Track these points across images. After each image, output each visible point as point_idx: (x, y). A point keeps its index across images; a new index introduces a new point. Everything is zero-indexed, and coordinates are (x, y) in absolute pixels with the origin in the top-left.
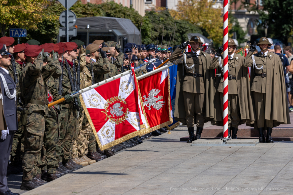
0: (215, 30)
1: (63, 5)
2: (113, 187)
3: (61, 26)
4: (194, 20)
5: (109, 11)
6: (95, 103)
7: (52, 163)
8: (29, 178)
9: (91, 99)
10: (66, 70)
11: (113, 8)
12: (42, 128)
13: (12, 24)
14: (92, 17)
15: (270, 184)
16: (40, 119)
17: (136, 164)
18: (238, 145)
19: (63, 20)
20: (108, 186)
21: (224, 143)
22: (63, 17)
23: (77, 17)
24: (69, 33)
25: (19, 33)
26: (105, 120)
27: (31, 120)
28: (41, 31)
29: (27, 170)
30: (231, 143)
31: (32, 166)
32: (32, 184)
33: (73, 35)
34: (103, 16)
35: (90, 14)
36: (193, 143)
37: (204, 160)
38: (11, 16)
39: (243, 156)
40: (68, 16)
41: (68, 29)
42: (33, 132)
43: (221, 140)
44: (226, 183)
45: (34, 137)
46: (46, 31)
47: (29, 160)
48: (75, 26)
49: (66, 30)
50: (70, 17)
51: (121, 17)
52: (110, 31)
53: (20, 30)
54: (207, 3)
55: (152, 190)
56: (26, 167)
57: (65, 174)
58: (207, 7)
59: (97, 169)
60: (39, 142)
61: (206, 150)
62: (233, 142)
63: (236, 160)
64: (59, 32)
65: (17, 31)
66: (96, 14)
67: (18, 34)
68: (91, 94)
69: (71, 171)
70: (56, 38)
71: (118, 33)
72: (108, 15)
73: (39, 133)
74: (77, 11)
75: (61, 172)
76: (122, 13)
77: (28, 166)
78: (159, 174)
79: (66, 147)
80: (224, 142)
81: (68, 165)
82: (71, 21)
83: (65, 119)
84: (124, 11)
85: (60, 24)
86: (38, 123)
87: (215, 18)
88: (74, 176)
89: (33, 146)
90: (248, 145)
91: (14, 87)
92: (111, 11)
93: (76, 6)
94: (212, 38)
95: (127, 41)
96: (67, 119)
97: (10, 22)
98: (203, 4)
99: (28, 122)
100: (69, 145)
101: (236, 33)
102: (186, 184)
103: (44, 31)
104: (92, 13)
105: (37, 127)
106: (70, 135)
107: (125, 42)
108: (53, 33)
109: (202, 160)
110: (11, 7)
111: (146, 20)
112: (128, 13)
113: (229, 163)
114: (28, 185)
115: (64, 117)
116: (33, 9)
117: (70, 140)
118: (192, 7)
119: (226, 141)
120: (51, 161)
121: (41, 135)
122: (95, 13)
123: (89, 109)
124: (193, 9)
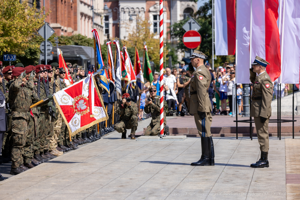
0: (155, 55)
1: (43, 37)
2: (77, 172)
3: (41, 52)
4: (140, 48)
5: (77, 41)
6: (66, 101)
7: (28, 154)
8: (16, 166)
9: (62, 98)
10: (43, 85)
11: (80, 39)
12: (23, 129)
13: (5, 51)
14: (64, 45)
15: (194, 170)
16: (21, 122)
17: (95, 155)
18: (171, 140)
19: (43, 48)
20: (73, 172)
21: (161, 139)
22: (43, 45)
23: (53, 45)
24: (47, 58)
25: (11, 58)
26: (74, 113)
27: (15, 123)
28: (27, 56)
29: (14, 160)
30: (166, 139)
31: (18, 157)
32: (18, 170)
33: (50, 59)
34: (72, 45)
35: (63, 44)
36: (138, 139)
37: (145, 152)
38: (5, 45)
39: (174, 148)
40: (46, 45)
41: (46, 55)
42: (16, 132)
43: (159, 136)
44: (161, 169)
45: (17, 136)
46: (31, 56)
47: (15, 153)
48: (52, 53)
49: (45, 55)
50: (48, 45)
51: (86, 45)
52: (78, 56)
53: (11, 56)
54: (150, 35)
55: (106, 174)
56: (13, 158)
57: (42, 162)
58: (149, 38)
59: (66, 159)
60: (22, 139)
61: (147, 144)
62: (167, 138)
63: (169, 152)
64: (40, 57)
65: (9, 56)
66: (68, 44)
67: (9, 58)
68: (62, 95)
69: (46, 160)
70: (38, 61)
71: (84, 57)
72: (76, 44)
73: (21, 132)
74: (53, 41)
75: (39, 161)
76: (87, 42)
77: (15, 157)
78: (112, 162)
79: (41, 143)
80: (161, 137)
81: (43, 156)
82: (49, 48)
83: (42, 121)
84: (88, 41)
85: (40, 50)
86: (20, 125)
87: (155, 46)
88: (49, 164)
89: (17, 142)
90: (178, 140)
91: (3, 99)
92: (78, 41)
93: (52, 37)
94: (154, 61)
95: (90, 63)
96: (44, 122)
97: (4, 50)
98: (147, 35)
99: (12, 125)
100: (43, 141)
101: (171, 57)
102: (131, 170)
103: (29, 56)
104: (64, 43)
105: (19, 128)
106: (45, 134)
107: (89, 64)
108: (35, 58)
109: (144, 151)
110: (4, 38)
111: (105, 48)
112: (91, 43)
113: (164, 153)
114: (15, 171)
115: (41, 120)
116: (21, 40)
117: (45, 137)
118: (138, 38)
119: (163, 137)
120: (27, 154)
121: (23, 134)
122: (66, 43)
123: (61, 106)
124: (139, 39)
